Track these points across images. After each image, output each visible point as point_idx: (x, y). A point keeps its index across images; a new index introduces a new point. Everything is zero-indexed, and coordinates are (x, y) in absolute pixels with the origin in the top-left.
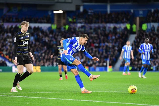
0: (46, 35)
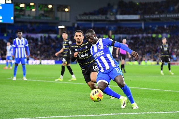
0: (54, 41)
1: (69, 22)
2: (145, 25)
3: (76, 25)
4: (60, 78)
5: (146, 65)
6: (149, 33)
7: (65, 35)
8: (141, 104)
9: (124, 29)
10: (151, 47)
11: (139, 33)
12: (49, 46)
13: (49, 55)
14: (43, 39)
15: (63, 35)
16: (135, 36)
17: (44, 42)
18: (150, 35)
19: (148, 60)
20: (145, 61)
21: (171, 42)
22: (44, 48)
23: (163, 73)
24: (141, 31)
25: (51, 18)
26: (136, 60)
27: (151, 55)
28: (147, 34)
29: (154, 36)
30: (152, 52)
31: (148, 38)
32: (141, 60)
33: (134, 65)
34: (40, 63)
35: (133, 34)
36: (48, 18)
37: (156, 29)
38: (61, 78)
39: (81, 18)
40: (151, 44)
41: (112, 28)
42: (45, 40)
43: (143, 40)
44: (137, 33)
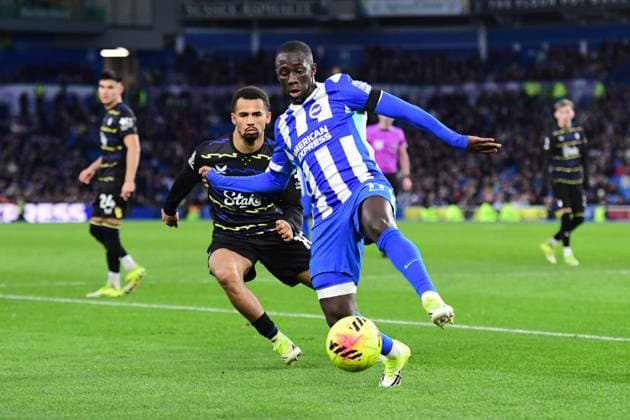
0: (81, 119)
1: (149, 28)
2: (490, 38)
3: (180, 45)
4: (108, 284)
5: (498, 221)
6: (511, 78)
7: (111, 87)
8: (477, 400)
9: (396, 61)
10: (520, 140)
11: (463, 79)
12: (57, 141)
13: (61, 179)
14: (32, 110)
15: (103, 87)
16: (448, 90)
17: (35, 120)
18: (513, 86)
19: (508, 199)
20: (491, 203)
21: (611, 118)
22: (36, 146)
23: (576, 256)
24: (473, 67)
25: (67, 14)
26: (451, 201)
27: (517, 178)
28: (500, 80)
29: (532, 88)
30: (528, 162)
31: (509, 99)
32: (477, 201)
33: (442, 221)
34: (21, 218)
35: (437, 81)
36: (55, 13)
37: (541, 57)
38: (113, 286)
39: (202, 11)
40: (518, 128)
41: (345, 55)
42: (41, 113)
43: (484, 111)
44: (454, 75)
